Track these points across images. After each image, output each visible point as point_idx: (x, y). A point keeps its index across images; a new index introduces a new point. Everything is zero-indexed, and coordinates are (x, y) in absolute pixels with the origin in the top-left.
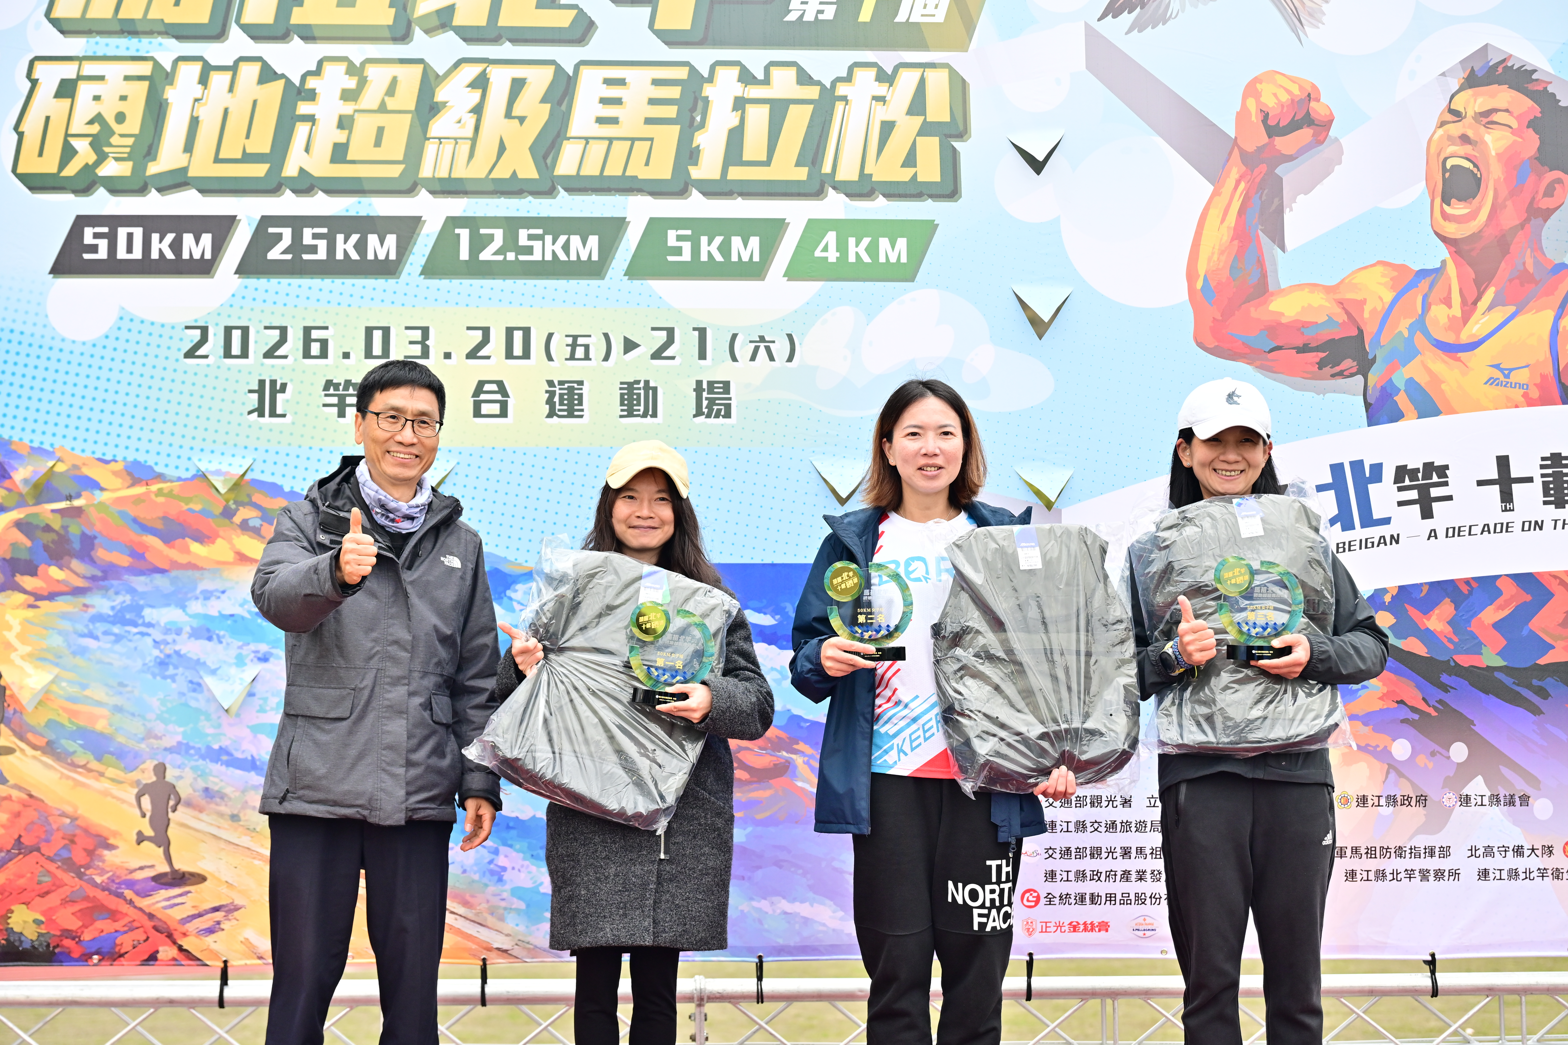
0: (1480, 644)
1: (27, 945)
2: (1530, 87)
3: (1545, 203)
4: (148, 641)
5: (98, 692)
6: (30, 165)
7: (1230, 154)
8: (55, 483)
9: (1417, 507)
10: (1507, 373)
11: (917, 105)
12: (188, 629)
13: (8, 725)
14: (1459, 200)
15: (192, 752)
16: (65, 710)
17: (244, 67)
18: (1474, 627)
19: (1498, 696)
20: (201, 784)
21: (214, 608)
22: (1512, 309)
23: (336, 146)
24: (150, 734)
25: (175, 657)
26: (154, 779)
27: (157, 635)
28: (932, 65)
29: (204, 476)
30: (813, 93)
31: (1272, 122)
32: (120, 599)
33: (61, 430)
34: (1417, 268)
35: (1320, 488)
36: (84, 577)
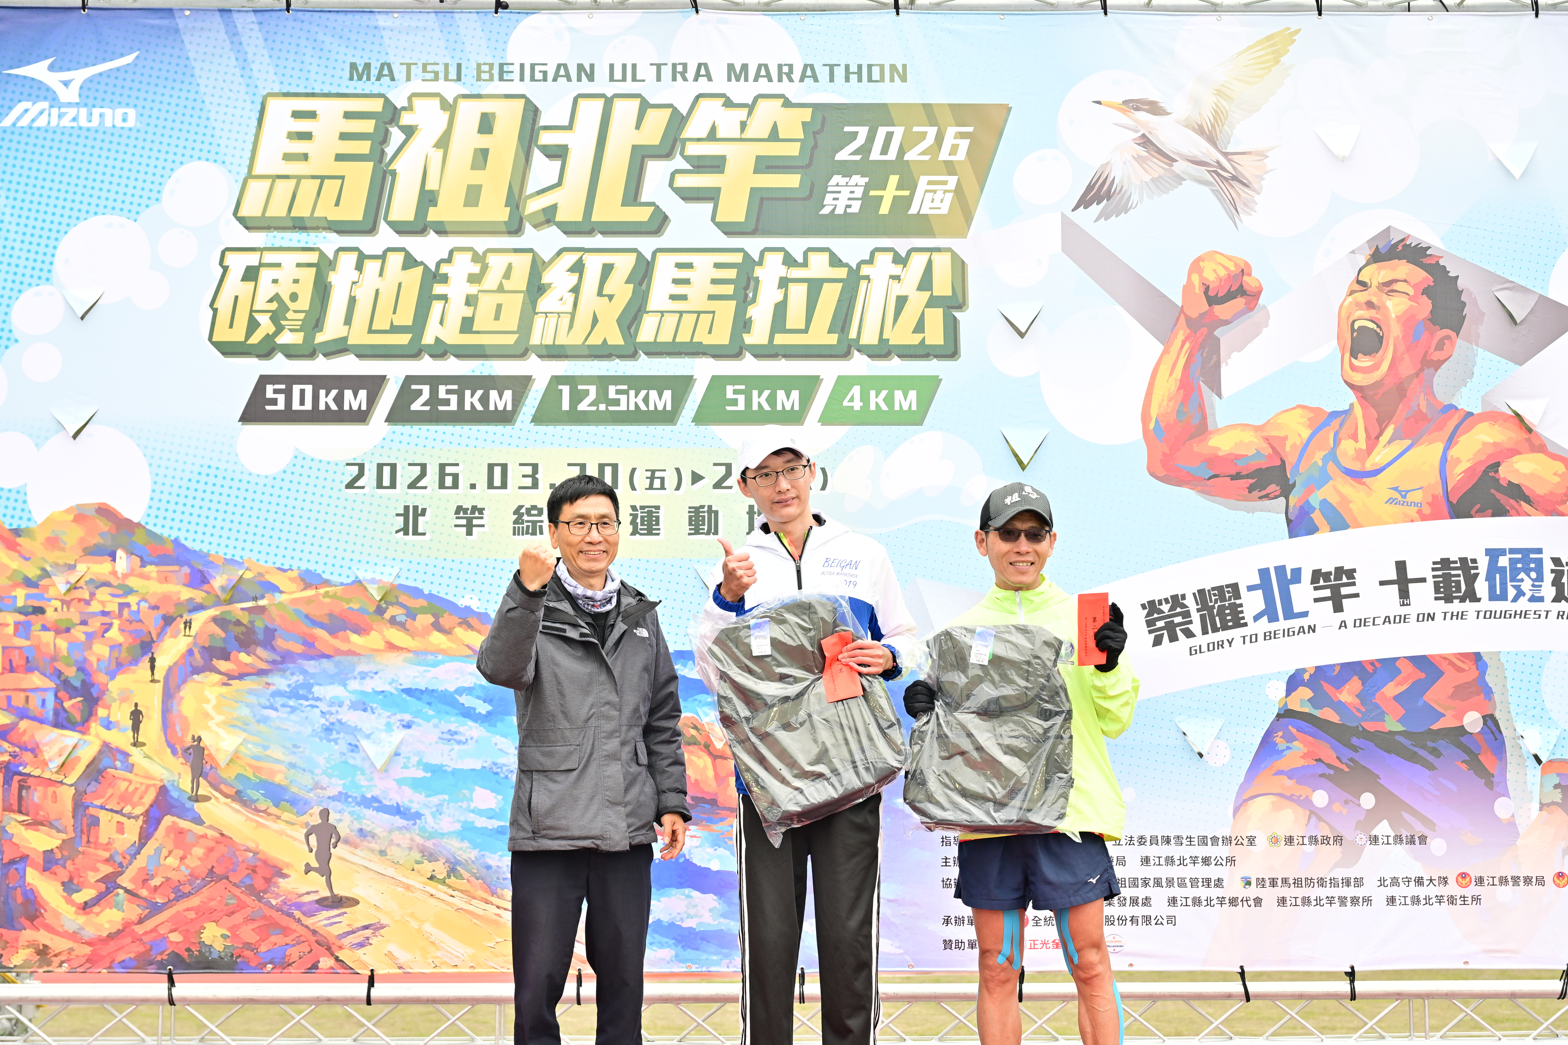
0: (1383, 713)
1: (215, 956)
2: (1425, 261)
3: (1436, 356)
4: (317, 711)
5: (276, 752)
6: (223, 335)
7: (1178, 319)
8: (244, 587)
9: (1330, 603)
10: (1404, 494)
11: (926, 283)
12: (348, 702)
13: (206, 779)
14: (1365, 355)
15: (350, 800)
16: (250, 766)
17: (391, 256)
18: (1377, 699)
19: (1398, 755)
20: (357, 826)
21: (369, 685)
22: (1408, 442)
23: (464, 319)
24: (317, 786)
25: (337, 724)
26: (320, 821)
27: (323, 707)
28: (938, 250)
29: (360, 582)
30: (842, 273)
31: (1211, 293)
32: (295, 678)
33: (248, 546)
34: (1329, 410)
35: (1250, 588)
36: (267, 661)
